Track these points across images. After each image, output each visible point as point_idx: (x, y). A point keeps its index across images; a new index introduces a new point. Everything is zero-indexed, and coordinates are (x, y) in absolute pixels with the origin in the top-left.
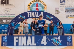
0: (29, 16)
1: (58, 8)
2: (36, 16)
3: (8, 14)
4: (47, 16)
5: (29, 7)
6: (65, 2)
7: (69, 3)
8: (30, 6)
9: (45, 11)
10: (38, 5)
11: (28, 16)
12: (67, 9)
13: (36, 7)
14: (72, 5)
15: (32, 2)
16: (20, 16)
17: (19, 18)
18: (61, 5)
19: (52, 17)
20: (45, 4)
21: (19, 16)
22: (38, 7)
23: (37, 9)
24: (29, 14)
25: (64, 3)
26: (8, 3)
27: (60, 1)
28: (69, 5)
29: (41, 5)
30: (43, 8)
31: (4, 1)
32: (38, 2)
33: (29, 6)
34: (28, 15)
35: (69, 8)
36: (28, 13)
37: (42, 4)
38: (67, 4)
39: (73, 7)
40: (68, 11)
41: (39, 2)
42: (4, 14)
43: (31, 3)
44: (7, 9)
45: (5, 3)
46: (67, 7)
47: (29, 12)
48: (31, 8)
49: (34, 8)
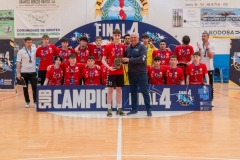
0: (101, 33)
1: (181, 10)
3: (40, 28)
5: (99, 8)
8: (102, 6)
9: (145, 20)
11: (98, 35)
12: (206, 14)
13: (119, 9)
16: (76, 34)
17: (74, 39)
18: (189, 2)
19: (162, 37)
21: (71, 34)
22: (124, 8)
23: (122, 13)
24: (101, 28)
33: (99, 4)
34: (98, 30)
35: (210, 10)
36: (98, 25)
39: (222, 6)
40: (208, 19)
42: (30, 28)
44: (38, 14)
46: (205, 6)
47: (99, 22)
48: (105, 10)
49: (114, 12)
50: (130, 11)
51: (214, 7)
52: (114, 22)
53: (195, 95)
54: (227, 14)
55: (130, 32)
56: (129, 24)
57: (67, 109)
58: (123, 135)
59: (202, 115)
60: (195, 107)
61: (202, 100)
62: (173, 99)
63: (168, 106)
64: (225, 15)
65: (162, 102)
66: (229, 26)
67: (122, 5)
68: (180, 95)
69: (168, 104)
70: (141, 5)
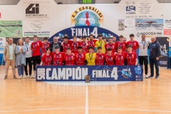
0: (75, 34)
1: (123, 20)
2: (85, 34)
3: (38, 31)
4: (103, 34)
5: (73, 19)
6: (134, 9)
7: (141, 12)
8: (75, 17)
9: (101, 26)
10: (90, 15)
13: (86, 19)
14: (148, 15)
15: (78, 10)
16: (60, 34)
17: (58, 38)
18: (128, 15)
20: (100, 14)
22: (89, 19)
23: (87, 22)
24: (75, 31)
25: (133, 11)
26: (38, 12)
27: (127, 8)
28: (141, 15)
29: (94, 15)
30: (97, 20)
31: (31, 10)
32: (88, 10)
33: (73, 16)
34: (73, 32)
36: (73, 29)
37: (95, 13)
38: (138, 13)
40: (140, 25)
41: (91, 11)
43: (76, 12)
45: (33, 12)
49: (83, 21)
50: (92, 21)
51: (144, 18)
52: (83, 27)
53: (133, 71)
54: (151, 22)
55: (93, 33)
56: (92, 28)
57: (54, 80)
58: (89, 96)
59: (137, 84)
60: (133, 79)
61: (137, 74)
62: (119, 74)
63: (116, 78)
64: (150, 23)
65: (112, 76)
66: (152, 29)
67: (87, 17)
68: (124, 71)
69: (116, 77)
70: (99, 17)
